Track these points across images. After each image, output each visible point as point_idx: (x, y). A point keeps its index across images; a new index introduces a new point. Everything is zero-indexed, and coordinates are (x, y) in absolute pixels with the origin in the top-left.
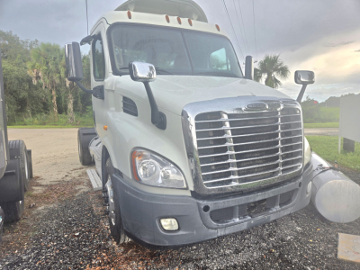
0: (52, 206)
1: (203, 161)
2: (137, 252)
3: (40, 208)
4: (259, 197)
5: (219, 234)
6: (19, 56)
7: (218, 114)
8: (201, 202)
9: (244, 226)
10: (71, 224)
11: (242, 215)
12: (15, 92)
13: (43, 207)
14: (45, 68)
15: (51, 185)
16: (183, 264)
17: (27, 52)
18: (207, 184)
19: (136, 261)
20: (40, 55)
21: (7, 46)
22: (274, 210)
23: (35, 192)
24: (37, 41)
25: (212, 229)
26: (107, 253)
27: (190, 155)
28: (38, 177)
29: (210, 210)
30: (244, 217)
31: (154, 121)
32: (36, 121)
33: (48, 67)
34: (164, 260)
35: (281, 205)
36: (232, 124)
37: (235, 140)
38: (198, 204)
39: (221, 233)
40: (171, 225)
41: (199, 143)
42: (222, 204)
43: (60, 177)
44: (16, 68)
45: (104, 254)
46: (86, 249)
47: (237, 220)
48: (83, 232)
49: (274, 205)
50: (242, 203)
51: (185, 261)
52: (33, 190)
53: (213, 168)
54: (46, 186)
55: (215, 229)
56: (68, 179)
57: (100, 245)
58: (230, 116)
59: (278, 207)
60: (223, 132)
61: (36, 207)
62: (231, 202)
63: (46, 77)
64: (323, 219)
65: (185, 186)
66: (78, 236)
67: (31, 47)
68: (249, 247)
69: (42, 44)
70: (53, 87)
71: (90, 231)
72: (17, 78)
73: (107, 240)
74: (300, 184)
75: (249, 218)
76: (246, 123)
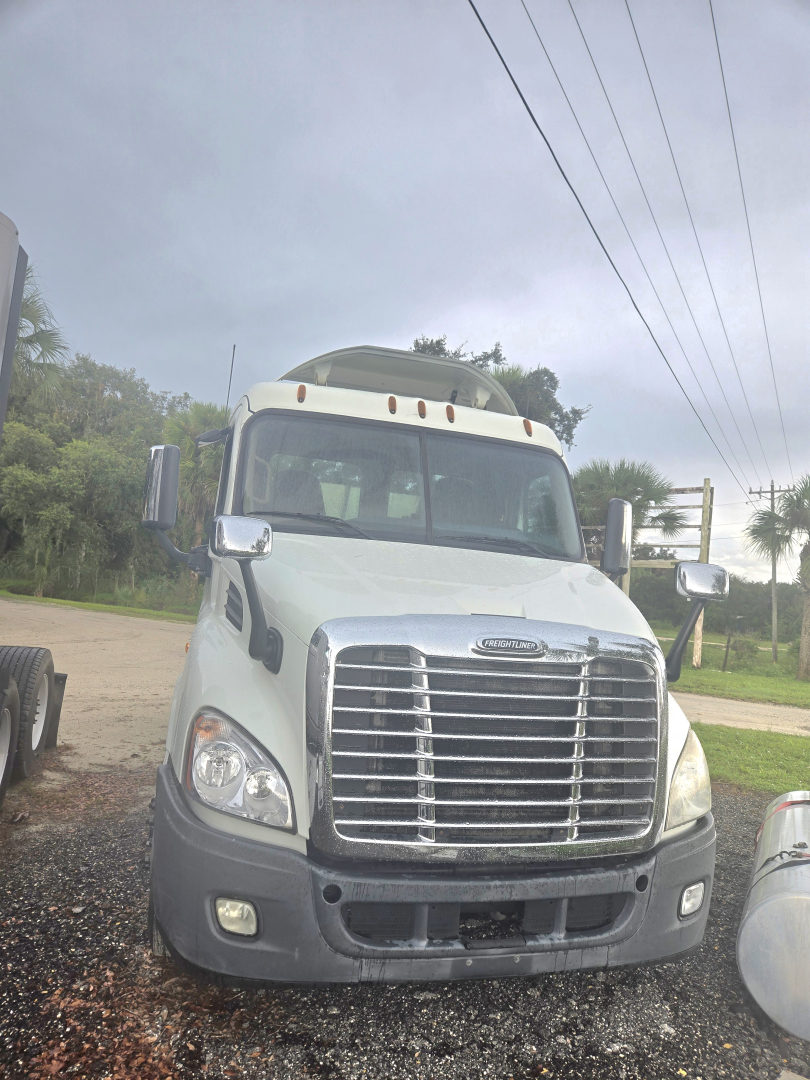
0: (62, 828)
1: (341, 764)
2: (186, 986)
3: (33, 829)
4: (494, 891)
5: (365, 975)
6: (138, 429)
7: (405, 654)
8: (321, 872)
9: (444, 969)
10: (79, 881)
11: (438, 933)
12: (110, 516)
13: (40, 827)
14: (190, 464)
15: (88, 774)
16: (278, 1044)
17: (159, 422)
18: (344, 829)
19: (171, 1007)
20: (185, 431)
21: (116, 403)
22: (544, 941)
23: (44, 785)
24: (187, 396)
25: (346, 954)
26: (116, 972)
27: (314, 746)
28: (67, 748)
29: (343, 899)
30: (447, 940)
31: (254, 652)
32: (142, 596)
33: (197, 462)
34: (239, 1023)
35: (571, 931)
36: (435, 681)
37: (439, 725)
38: (314, 876)
39: (369, 972)
40: (243, 918)
41: (339, 719)
42: (377, 888)
43: (117, 757)
44: (123, 460)
45: (109, 973)
46: (80, 951)
47: (422, 945)
48: (96, 908)
49: (548, 928)
50: (438, 898)
51: (289, 1040)
52: (43, 778)
53: (371, 788)
54: (76, 773)
55: (356, 957)
56: (136, 764)
57: (114, 950)
58: (432, 661)
59: (559, 937)
60: (411, 701)
61: (27, 824)
62: (404, 889)
63: (187, 489)
64: (763, 1020)
65: (289, 822)
66: (77, 916)
67: (171, 408)
68: (482, 1047)
69: (197, 405)
70: (200, 513)
71: (109, 911)
72: (122, 484)
73: (136, 941)
74: (642, 882)
75: (458, 946)
76: (480, 684)
